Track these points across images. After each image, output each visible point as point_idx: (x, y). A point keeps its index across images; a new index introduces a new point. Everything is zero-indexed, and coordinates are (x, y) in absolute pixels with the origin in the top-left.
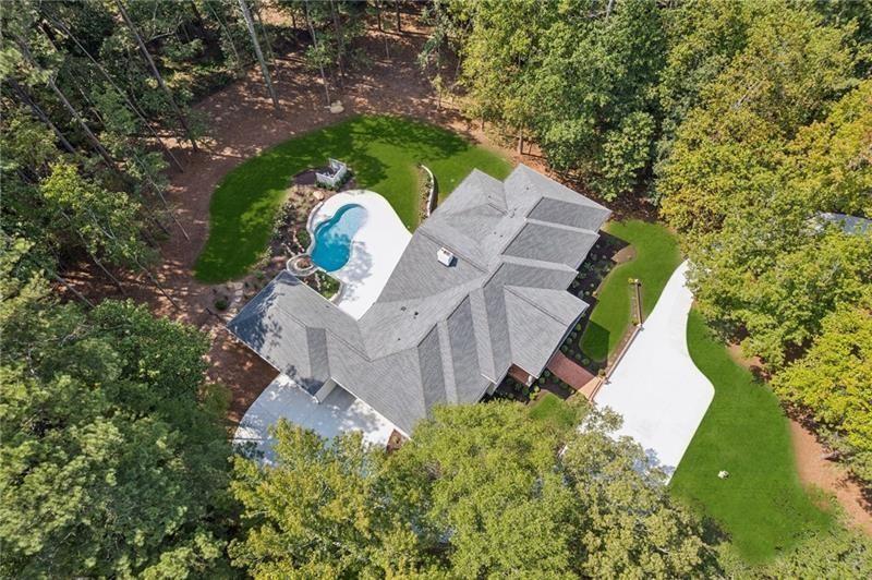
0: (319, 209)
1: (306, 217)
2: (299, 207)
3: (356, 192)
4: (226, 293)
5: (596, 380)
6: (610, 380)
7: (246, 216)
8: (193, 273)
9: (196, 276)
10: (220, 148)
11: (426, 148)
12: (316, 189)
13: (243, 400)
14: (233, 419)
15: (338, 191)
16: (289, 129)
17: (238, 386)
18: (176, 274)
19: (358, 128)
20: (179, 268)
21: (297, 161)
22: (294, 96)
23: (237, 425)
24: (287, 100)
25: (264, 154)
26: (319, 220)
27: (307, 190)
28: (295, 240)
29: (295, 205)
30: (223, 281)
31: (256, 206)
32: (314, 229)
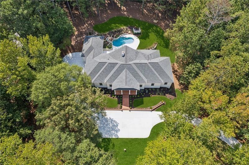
0: (126, 34)
1: (123, 34)
2: (123, 31)
3: (137, 37)
4: (94, 33)
5: (128, 108)
6: (131, 111)
7: (113, 25)
8: (94, 26)
9: (94, 27)
10: (125, 11)
11: (163, 43)
12: (131, 31)
13: (76, 50)
14: (72, 51)
15: (134, 34)
16: (141, 18)
17: (78, 47)
18: (91, 24)
19: (154, 28)
20: (93, 23)
21: (134, 24)
22: (151, 13)
23: (71, 53)
24: (148, 13)
25: (131, 18)
26: (124, 36)
27: (129, 30)
28: (115, 35)
29: (123, 30)
30: (96, 31)
31: (117, 25)
32: (121, 37)
